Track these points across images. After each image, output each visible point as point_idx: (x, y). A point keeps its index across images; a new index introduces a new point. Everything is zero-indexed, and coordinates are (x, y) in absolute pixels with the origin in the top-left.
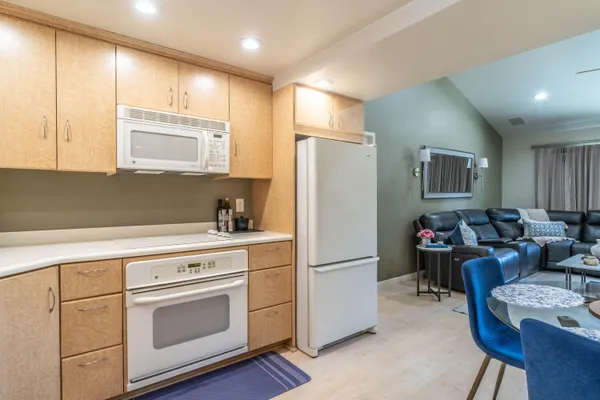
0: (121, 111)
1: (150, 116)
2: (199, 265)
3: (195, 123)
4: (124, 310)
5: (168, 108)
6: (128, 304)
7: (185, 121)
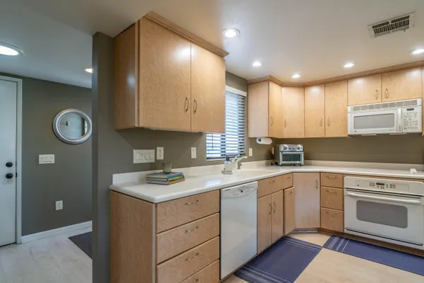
0: (349, 109)
1: (364, 108)
2: (384, 185)
3: (392, 105)
4: (343, 196)
5: (376, 101)
6: (345, 194)
7: (385, 106)
